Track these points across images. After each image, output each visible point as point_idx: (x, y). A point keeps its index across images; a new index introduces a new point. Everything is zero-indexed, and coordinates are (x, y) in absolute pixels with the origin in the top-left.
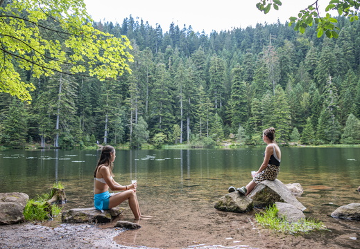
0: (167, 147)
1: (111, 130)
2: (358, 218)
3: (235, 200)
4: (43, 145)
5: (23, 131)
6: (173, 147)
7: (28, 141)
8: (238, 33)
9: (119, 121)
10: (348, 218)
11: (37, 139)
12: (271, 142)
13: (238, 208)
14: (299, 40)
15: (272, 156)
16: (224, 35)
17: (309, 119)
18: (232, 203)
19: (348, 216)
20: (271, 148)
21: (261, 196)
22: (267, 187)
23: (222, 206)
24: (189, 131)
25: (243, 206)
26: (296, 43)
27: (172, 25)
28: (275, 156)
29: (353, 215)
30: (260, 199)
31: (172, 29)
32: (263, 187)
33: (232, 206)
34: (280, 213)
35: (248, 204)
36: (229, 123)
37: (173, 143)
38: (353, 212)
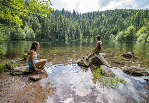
0: (72, 40)
1: (60, 36)
2: (135, 74)
3: (84, 62)
4: (45, 39)
5: (40, 36)
6: (73, 40)
7: (42, 38)
8: (88, 14)
9: (61, 34)
10: (130, 73)
11: (44, 38)
12: (99, 40)
13: (86, 65)
14: (102, 16)
15: (99, 46)
16: (85, 14)
17: (102, 35)
18: (84, 63)
19: (131, 72)
20: (99, 43)
21: (94, 60)
22: (96, 57)
23: (80, 64)
24: (76, 37)
25: (87, 65)
26: (102, 17)
27: (73, 11)
28: (100, 46)
29: (133, 72)
30: (93, 61)
31: (73, 13)
32: (95, 57)
33: (83, 64)
34: (103, 71)
35: (89, 63)
36: (85, 35)
37: (73, 39)
38: (133, 71)
